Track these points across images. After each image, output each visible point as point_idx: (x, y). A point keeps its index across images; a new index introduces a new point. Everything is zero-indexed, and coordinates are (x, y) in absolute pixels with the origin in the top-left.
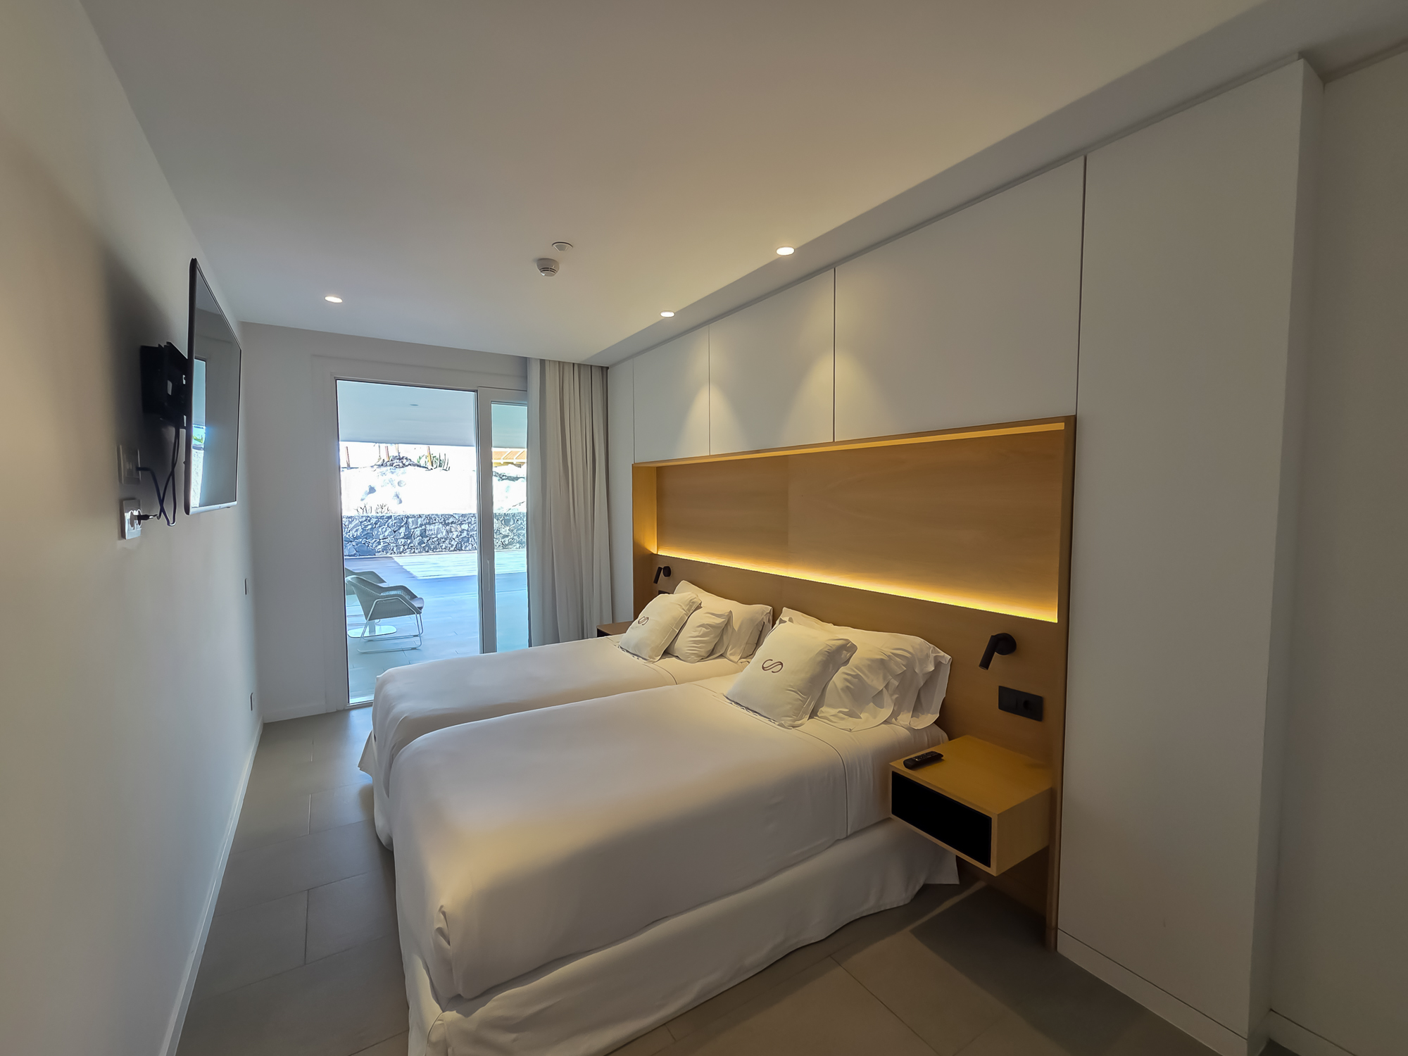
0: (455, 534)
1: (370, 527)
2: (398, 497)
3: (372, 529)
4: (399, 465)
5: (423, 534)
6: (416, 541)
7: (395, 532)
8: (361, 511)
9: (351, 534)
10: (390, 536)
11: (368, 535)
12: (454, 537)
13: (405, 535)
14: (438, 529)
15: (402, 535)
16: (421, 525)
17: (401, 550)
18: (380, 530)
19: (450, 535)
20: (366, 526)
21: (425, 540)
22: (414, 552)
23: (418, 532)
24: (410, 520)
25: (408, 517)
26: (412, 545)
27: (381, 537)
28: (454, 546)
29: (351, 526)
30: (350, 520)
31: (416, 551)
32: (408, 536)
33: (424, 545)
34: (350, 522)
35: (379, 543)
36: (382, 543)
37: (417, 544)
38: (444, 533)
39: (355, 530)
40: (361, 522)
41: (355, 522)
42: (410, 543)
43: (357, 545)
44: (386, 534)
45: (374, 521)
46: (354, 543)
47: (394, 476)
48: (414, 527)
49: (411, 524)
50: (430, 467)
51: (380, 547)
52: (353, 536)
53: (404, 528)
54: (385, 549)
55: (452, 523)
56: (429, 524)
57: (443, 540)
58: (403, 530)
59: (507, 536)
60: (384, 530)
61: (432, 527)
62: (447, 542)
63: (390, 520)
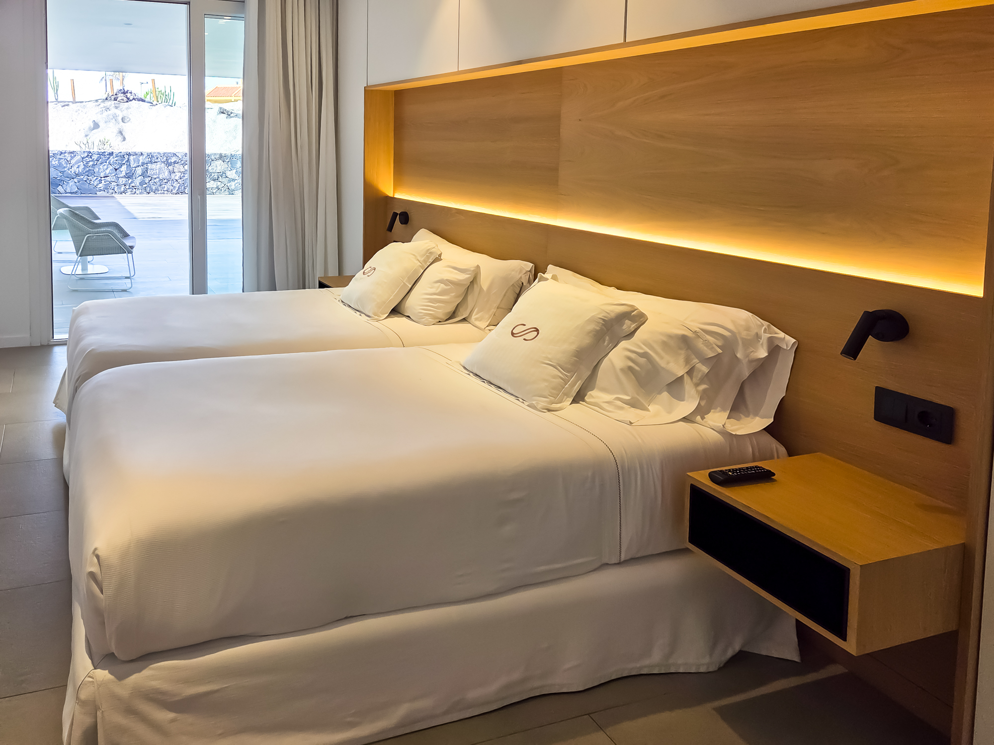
0: (178, 175)
1: (91, 163)
2: (122, 134)
3: (93, 165)
4: (122, 100)
5: (144, 175)
6: (137, 181)
7: (116, 170)
8: (83, 146)
9: (73, 170)
10: (111, 174)
11: (90, 172)
12: (177, 178)
13: (126, 174)
14: (160, 169)
15: (124, 174)
16: (143, 164)
17: (122, 190)
18: (101, 167)
19: (173, 176)
20: (87, 163)
21: (147, 180)
22: (135, 192)
23: (139, 171)
24: (132, 158)
25: (129, 155)
26: (133, 185)
27: (102, 175)
28: (177, 189)
29: (73, 162)
30: (73, 155)
31: (138, 192)
32: (129, 176)
33: (145, 185)
34: (72, 158)
35: (100, 182)
36: (103, 182)
37: (138, 184)
38: (167, 173)
39: (77, 166)
40: (83, 158)
41: (78, 158)
42: (131, 183)
43: (79, 182)
44: (108, 171)
45: (95, 157)
46: (76, 180)
47: (117, 112)
48: (135, 165)
49: (132, 162)
50: (154, 103)
51: (100, 185)
52: (75, 172)
53: (126, 166)
54: (106, 189)
55: (175, 163)
56: (151, 162)
57: (165, 181)
58: (124, 168)
59: (234, 180)
60: (105, 167)
61: (154, 166)
62: (169, 184)
63: (112, 157)
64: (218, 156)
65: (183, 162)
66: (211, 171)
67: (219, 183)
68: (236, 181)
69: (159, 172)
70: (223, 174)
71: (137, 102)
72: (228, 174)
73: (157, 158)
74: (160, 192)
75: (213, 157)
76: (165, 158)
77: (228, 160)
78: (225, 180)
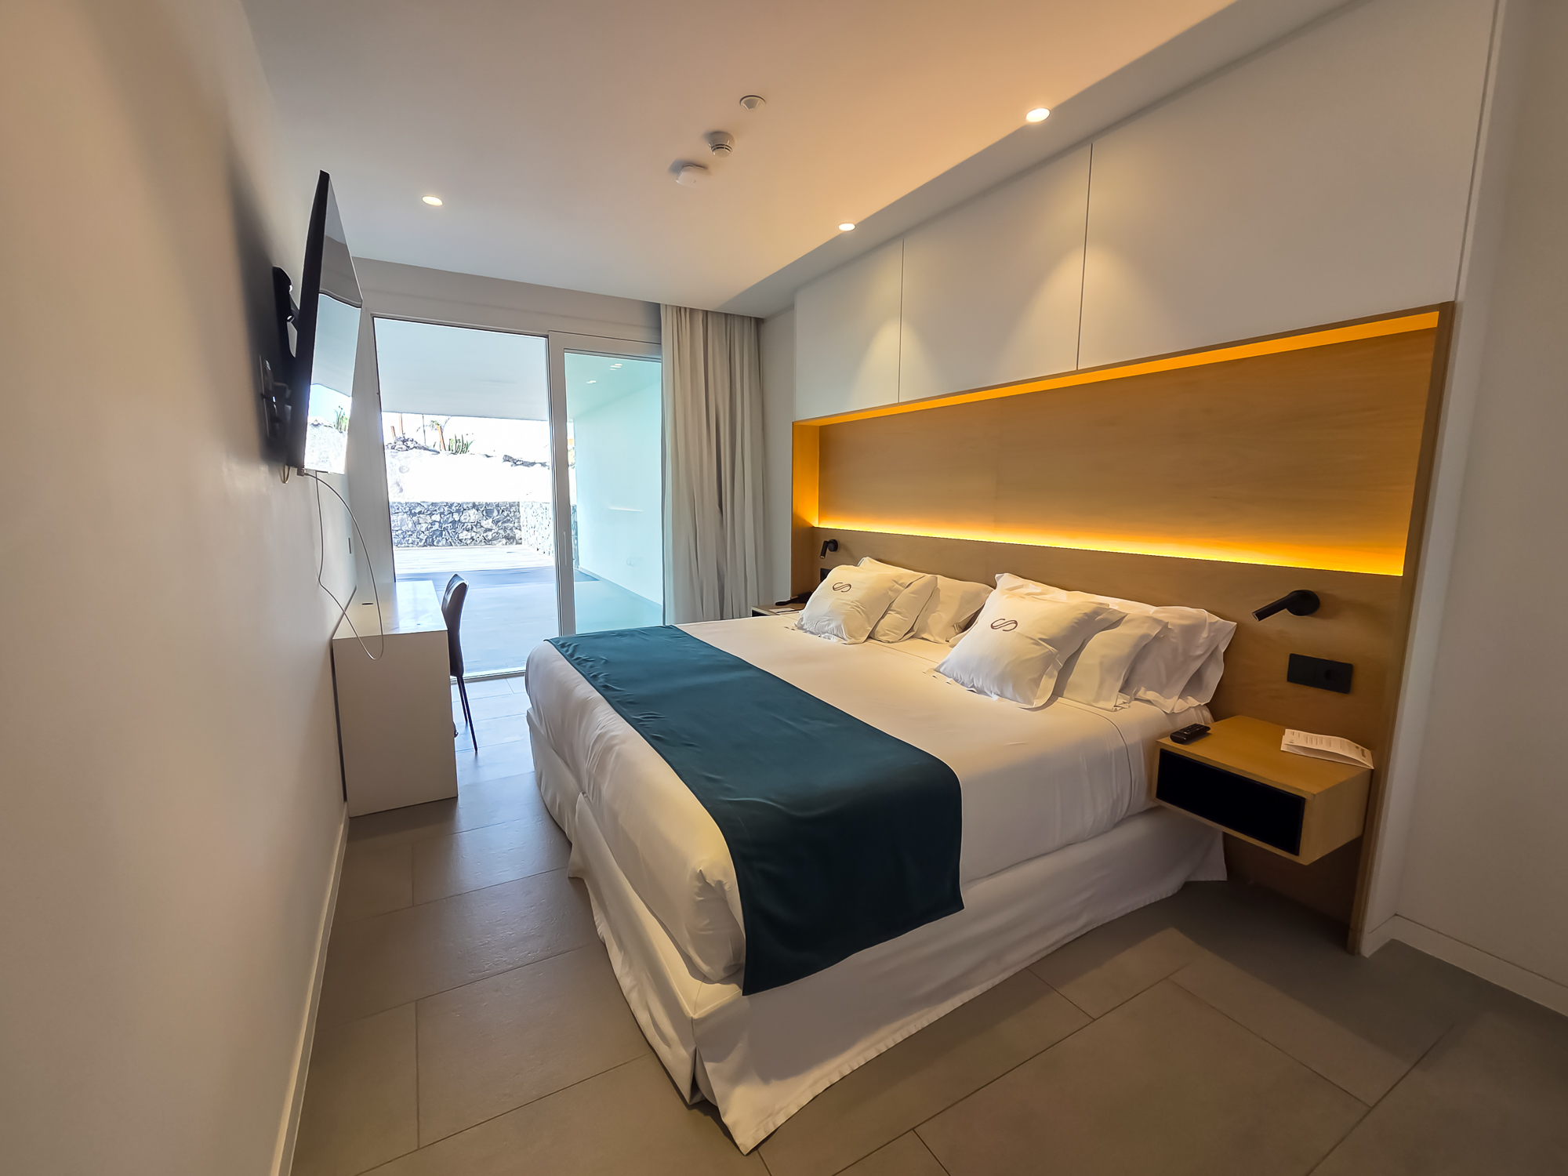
64: (471, 505)
65: (429, 512)
66: (464, 521)
67: (473, 534)
68: (493, 531)
69: (401, 524)
70: (478, 524)
71: (418, 450)
72: (484, 523)
73: (398, 509)
74: (403, 545)
75: (465, 507)
76: (408, 509)
77: (482, 509)
78: (481, 530)
